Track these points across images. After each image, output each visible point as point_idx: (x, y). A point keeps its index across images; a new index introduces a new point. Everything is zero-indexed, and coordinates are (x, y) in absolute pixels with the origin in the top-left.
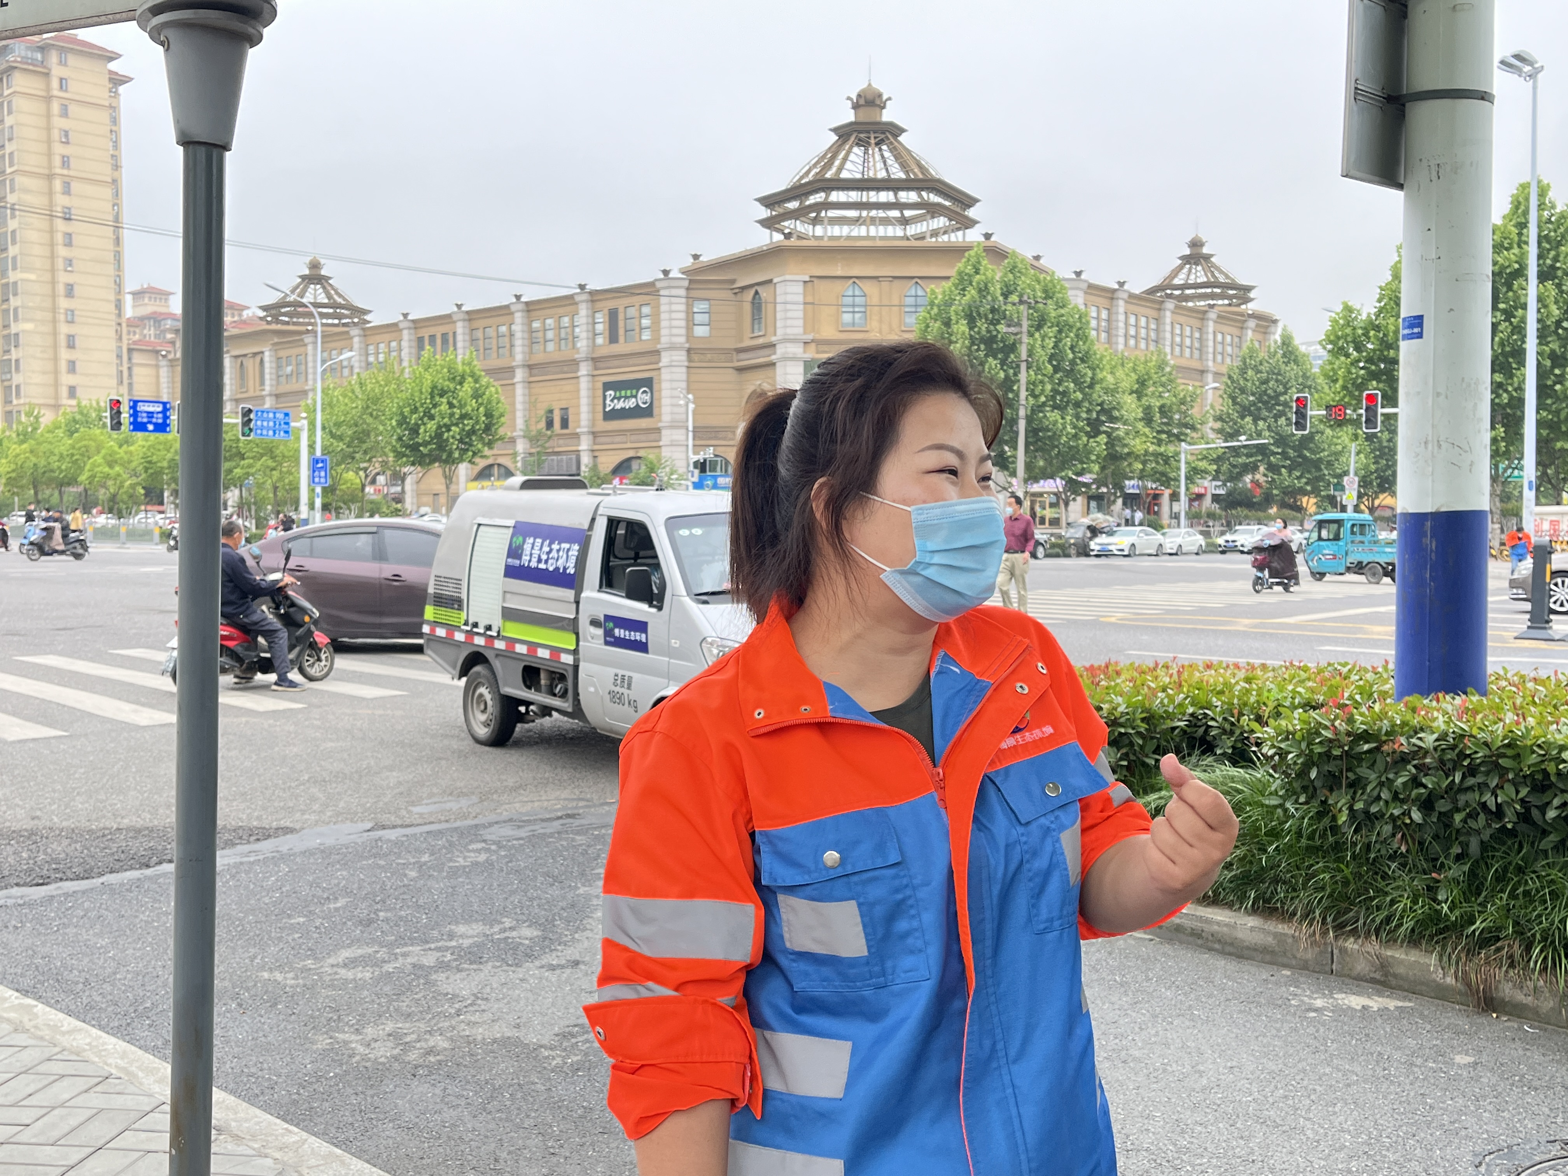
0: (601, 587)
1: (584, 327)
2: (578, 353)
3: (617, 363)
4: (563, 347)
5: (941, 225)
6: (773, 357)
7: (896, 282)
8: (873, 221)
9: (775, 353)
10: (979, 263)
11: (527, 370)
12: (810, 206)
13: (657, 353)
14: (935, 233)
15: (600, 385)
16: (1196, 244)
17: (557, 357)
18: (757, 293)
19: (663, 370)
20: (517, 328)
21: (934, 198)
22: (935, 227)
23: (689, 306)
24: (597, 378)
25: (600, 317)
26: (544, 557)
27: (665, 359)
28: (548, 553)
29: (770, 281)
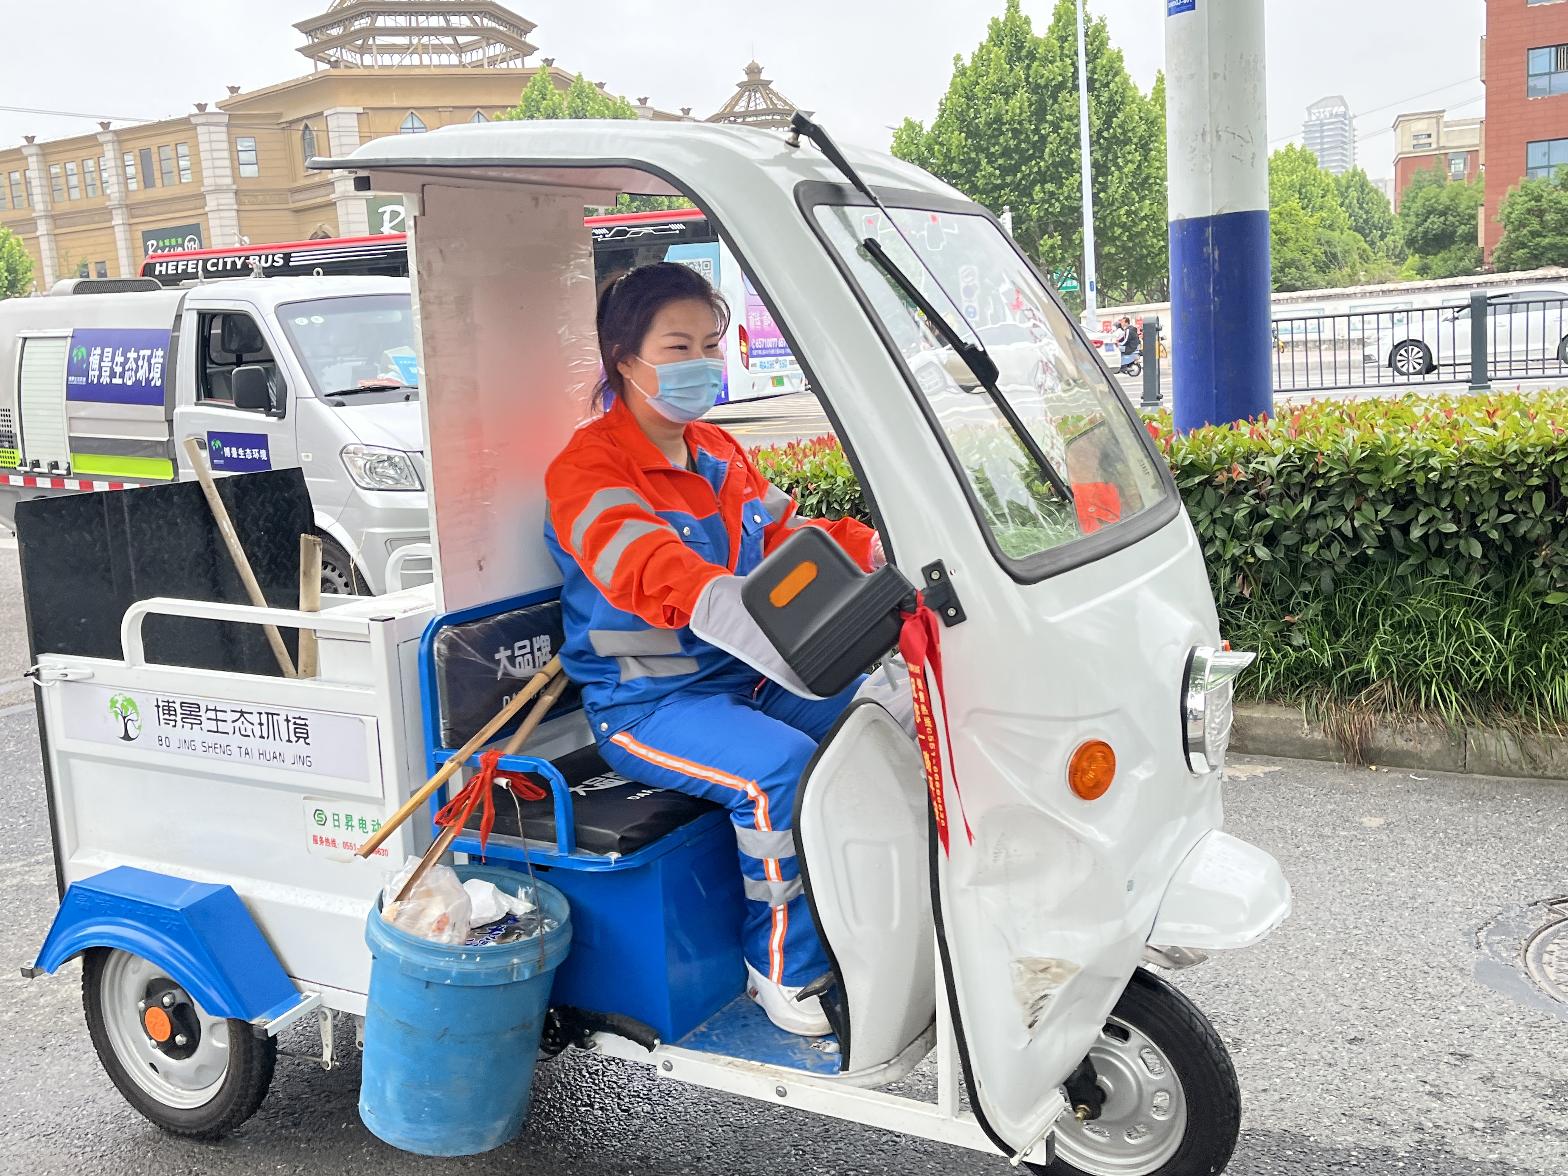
0: (198, 398)
1: (113, 171)
2: (109, 200)
3: (156, 209)
4: (90, 194)
5: (498, 52)
6: (332, 196)
7: (457, 111)
8: (426, 49)
9: (334, 192)
10: (545, 88)
11: (50, 221)
12: (356, 32)
13: (202, 196)
14: (492, 61)
15: (139, 235)
16: (753, 70)
17: (85, 205)
18: (306, 127)
19: (210, 215)
20: (33, 174)
21: (488, 23)
22: (492, 54)
23: (232, 142)
24: (135, 227)
25: (129, 159)
26: (118, 369)
27: (212, 202)
28: (123, 365)
29: (322, 113)
